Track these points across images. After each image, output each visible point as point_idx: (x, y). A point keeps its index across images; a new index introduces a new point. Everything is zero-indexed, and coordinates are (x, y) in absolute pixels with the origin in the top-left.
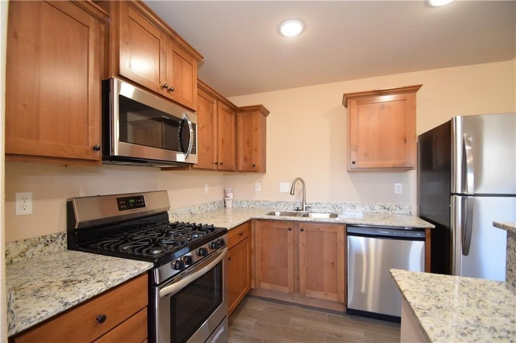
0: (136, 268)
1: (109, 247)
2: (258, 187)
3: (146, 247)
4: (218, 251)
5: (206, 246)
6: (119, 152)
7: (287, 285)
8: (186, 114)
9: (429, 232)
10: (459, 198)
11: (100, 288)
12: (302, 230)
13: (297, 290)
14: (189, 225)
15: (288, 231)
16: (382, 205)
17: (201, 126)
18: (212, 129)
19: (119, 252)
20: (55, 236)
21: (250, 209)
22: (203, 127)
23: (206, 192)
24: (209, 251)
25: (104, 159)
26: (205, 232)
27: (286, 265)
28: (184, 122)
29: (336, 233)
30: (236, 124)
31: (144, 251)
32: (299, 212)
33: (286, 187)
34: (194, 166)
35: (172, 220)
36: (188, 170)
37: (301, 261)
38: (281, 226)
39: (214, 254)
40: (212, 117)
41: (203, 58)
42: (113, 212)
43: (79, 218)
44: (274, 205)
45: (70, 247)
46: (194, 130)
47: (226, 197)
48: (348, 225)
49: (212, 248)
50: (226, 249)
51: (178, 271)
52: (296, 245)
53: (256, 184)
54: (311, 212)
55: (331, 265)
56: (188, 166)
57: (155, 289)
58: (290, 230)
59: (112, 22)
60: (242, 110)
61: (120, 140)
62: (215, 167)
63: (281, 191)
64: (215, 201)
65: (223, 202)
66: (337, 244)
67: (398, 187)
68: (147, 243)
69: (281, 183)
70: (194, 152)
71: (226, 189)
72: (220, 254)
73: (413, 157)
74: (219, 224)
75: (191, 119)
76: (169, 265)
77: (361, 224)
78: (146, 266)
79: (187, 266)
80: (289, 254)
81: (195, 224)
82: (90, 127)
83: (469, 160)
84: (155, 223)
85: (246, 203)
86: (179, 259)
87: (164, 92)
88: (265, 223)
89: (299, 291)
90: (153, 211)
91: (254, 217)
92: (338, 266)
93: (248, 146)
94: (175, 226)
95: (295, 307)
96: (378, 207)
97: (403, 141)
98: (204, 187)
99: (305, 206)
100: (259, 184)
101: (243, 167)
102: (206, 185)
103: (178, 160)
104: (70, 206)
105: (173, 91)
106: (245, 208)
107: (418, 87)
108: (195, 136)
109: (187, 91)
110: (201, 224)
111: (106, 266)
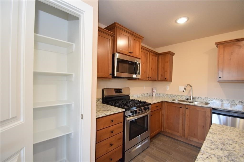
0: (120, 110)
1: (113, 104)
2: (168, 88)
3: (123, 105)
4: (147, 111)
5: (142, 108)
6: (116, 75)
7: (178, 132)
8: (137, 60)
11: (112, 113)
12: (187, 109)
13: (183, 135)
14: (136, 100)
15: (180, 108)
16: (240, 101)
17: (142, 63)
18: (147, 64)
19: (115, 105)
20: (99, 99)
21: (164, 97)
22: (143, 64)
23: (144, 89)
24: (143, 110)
25: (112, 77)
26: (142, 103)
27: (179, 124)
28: (136, 63)
29: (206, 112)
30: (158, 61)
31: (123, 106)
32: (188, 100)
33: (182, 88)
34: (139, 79)
35: (131, 98)
36: (137, 80)
37: (186, 123)
38: (176, 106)
39: (145, 112)
40: (147, 59)
41: (144, 38)
42: (114, 94)
43: (106, 94)
44: (175, 97)
45: (103, 103)
46: (140, 66)
47: (153, 91)
48: (213, 109)
49: (144, 109)
50: (150, 111)
51: (132, 114)
52: (184, 115)
53: (167, 87)
54: (195, 101)
55: (203, 127)
56: (137, 79)
57: (125, 118)
59: (115, 36)
60: (161, 54)
61: (117, 72)
62: (148, 79)
63: (179, 90)
64: (148, 93)
65: (151, 94)
66: (206, 117)
68: (123, 104)
69: (179, 87)
70: (139, 74)
71: (153, 88)
72: (147, 112)
74: (148, 101)
75: (138, 61)
76: (130, 111)
77: (220, 109)
78: (123, 110)
79: (135, 113)
80: (180, 118)
81: (139, 100)
82: (109, 69)
84: (125, 99)
85: (162, 95)
86: (133, 110)
87: (130, 54)
88: (169, 104)
89: (185, 136)
90: (124, 94)
91: (164, 101)
92: (206, 127)
93: (163, 70)
94: (131, 100)
95: (182, 143)
96: (238, 102)
98: (143, 87)
99: (192, 98)
100: (169, 86)
101: (160, 79)
102: (144, 86)
103: (133, 77)
104: (103, 90)
105: (132, 53)
106: (161, 97)
108: (140, 68)
109: (138, 52)
110: (141, 101)
111: (113, 108)
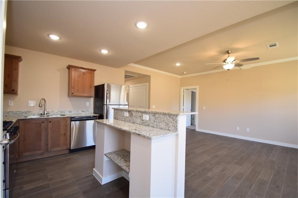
7: (41, 150)
9: (97, 117)
10: (105, 106)
12: (50, 122)
13: (46, 150)
29: (66, 121)
37: (49, 136)
44: (24, 114)
48: (72, 118)
52: (47, 129)
54: (50, 115)
55: (64, 135)
58: (43, 122)
63: (29, 105)
66: (67, 126)
67: (87, 104)
69: (29, 101)
73: (93, 93)
77: (76, 117)
83: (108, 96)
89: (48, 150)
91: (19, 119)
93: (8, 78)
97: (90, 87)
99: (45, 112)
107: (95, 70)
